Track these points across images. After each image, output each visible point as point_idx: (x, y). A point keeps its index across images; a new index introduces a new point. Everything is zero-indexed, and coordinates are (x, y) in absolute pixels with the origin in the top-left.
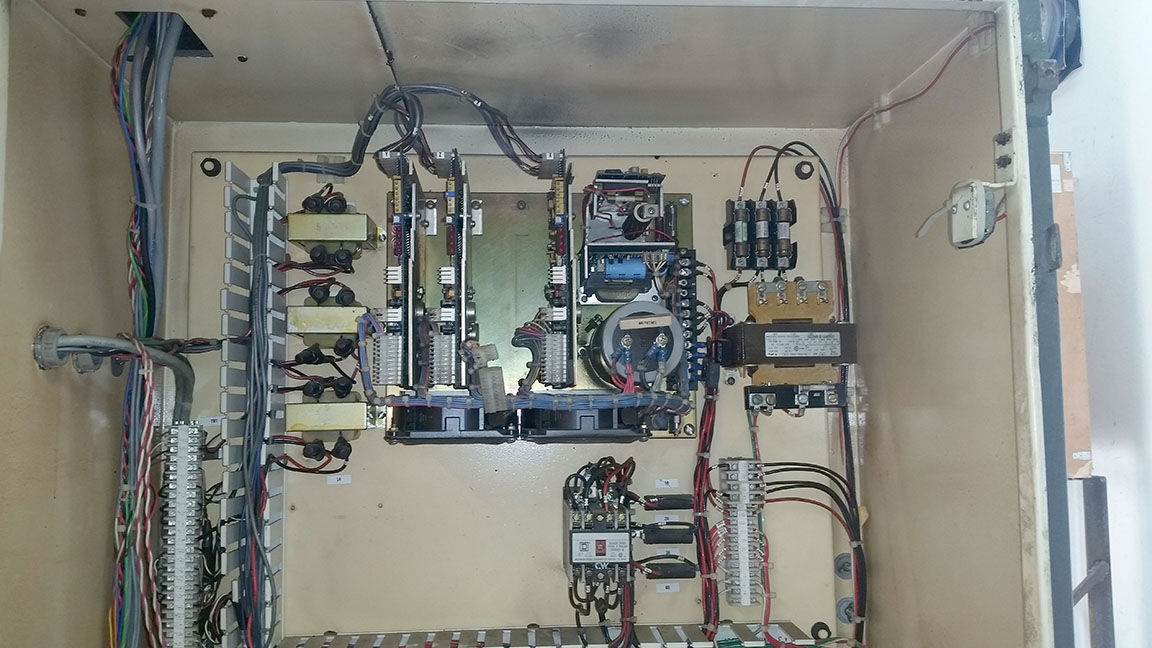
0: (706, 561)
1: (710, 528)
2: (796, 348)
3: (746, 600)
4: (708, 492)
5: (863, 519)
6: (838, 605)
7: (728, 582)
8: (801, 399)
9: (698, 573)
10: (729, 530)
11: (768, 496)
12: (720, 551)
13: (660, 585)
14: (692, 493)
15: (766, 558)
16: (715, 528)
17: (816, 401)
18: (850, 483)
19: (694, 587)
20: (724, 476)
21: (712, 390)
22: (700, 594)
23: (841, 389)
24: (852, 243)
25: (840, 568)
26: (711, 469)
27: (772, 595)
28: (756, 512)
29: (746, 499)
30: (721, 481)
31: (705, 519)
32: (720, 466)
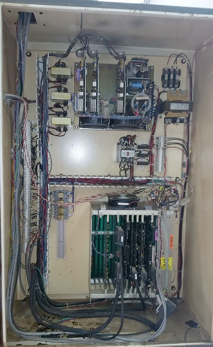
0: (151, 161)
1: (153, 153)
2: (178, 108)
3: (160, 171)
4: (153, 145)
5: (190, 153)
6: (182, 174)
7: (156, 166)
8: (178, 121)
9: (149, 165)
10: (157, 154)
11: (167, 146)
12: (155, 159)
13: (140, 166)
14: (149, 145)
15: (166, 161)
17: (182, 121)
18: (188, 143)
19: (148, 168)
20: (157, 141)
21: (156, 119)
22: (149, 170)
23: (188, 119)
24: (194, 82)
25: (183, 165)
26: (154, 139)
27: (166, 170)
28: (164, 149)
29: (162, 146)
30: (156, 142)
31: (152, 151)
32: (156, 138)
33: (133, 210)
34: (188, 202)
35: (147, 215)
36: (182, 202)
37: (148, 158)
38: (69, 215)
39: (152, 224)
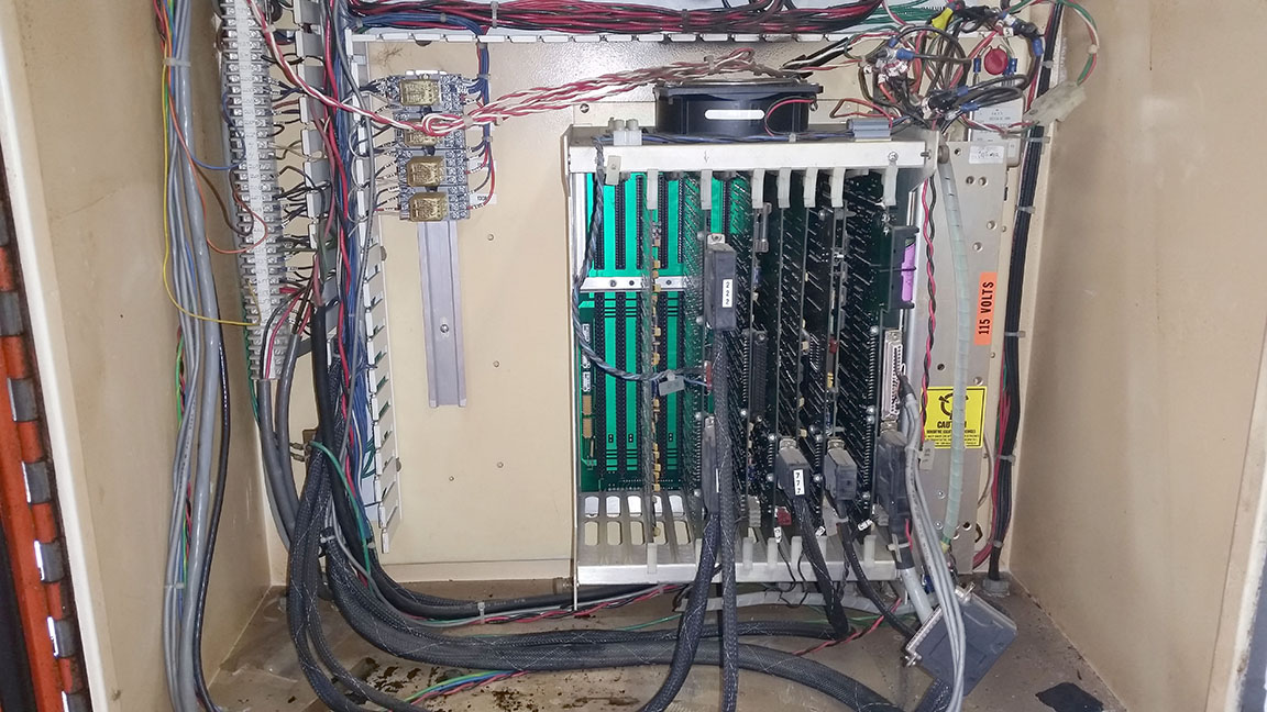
33: (787, 141)
34: (1076, 104)
35: (862, 169)
36: (1044, 106)
38: (474, 199)
39: (886, 218)
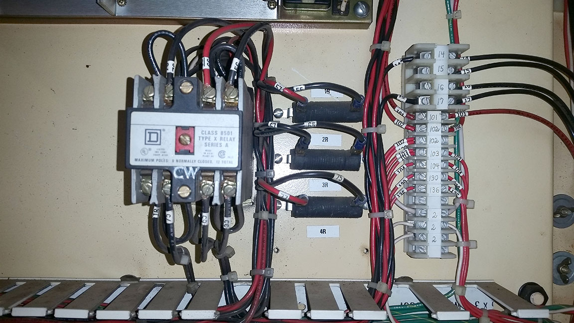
1: (386, 149)
3: (434, 249)
4: (384, 100)
9: (366, 213)
10: (413, 153)
12: (398, 180)
13: (312, 226)
15: (465, 192)
16: (392, 149)
19: (359, 230)
20: (409, 72)
26: (391, 66)
27: (472, 245)
29: (443, 101)
30: (406, 81)
31: (379, 137)
32: (404, 60)
37: (358, 178)
